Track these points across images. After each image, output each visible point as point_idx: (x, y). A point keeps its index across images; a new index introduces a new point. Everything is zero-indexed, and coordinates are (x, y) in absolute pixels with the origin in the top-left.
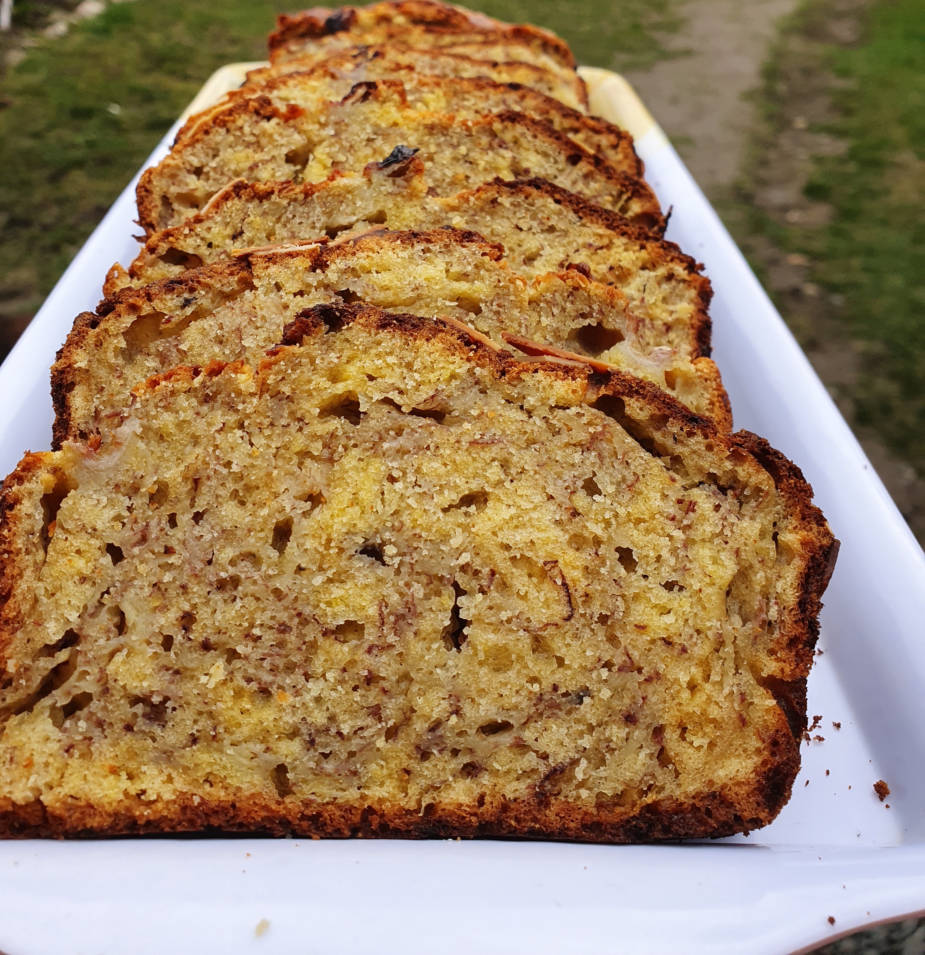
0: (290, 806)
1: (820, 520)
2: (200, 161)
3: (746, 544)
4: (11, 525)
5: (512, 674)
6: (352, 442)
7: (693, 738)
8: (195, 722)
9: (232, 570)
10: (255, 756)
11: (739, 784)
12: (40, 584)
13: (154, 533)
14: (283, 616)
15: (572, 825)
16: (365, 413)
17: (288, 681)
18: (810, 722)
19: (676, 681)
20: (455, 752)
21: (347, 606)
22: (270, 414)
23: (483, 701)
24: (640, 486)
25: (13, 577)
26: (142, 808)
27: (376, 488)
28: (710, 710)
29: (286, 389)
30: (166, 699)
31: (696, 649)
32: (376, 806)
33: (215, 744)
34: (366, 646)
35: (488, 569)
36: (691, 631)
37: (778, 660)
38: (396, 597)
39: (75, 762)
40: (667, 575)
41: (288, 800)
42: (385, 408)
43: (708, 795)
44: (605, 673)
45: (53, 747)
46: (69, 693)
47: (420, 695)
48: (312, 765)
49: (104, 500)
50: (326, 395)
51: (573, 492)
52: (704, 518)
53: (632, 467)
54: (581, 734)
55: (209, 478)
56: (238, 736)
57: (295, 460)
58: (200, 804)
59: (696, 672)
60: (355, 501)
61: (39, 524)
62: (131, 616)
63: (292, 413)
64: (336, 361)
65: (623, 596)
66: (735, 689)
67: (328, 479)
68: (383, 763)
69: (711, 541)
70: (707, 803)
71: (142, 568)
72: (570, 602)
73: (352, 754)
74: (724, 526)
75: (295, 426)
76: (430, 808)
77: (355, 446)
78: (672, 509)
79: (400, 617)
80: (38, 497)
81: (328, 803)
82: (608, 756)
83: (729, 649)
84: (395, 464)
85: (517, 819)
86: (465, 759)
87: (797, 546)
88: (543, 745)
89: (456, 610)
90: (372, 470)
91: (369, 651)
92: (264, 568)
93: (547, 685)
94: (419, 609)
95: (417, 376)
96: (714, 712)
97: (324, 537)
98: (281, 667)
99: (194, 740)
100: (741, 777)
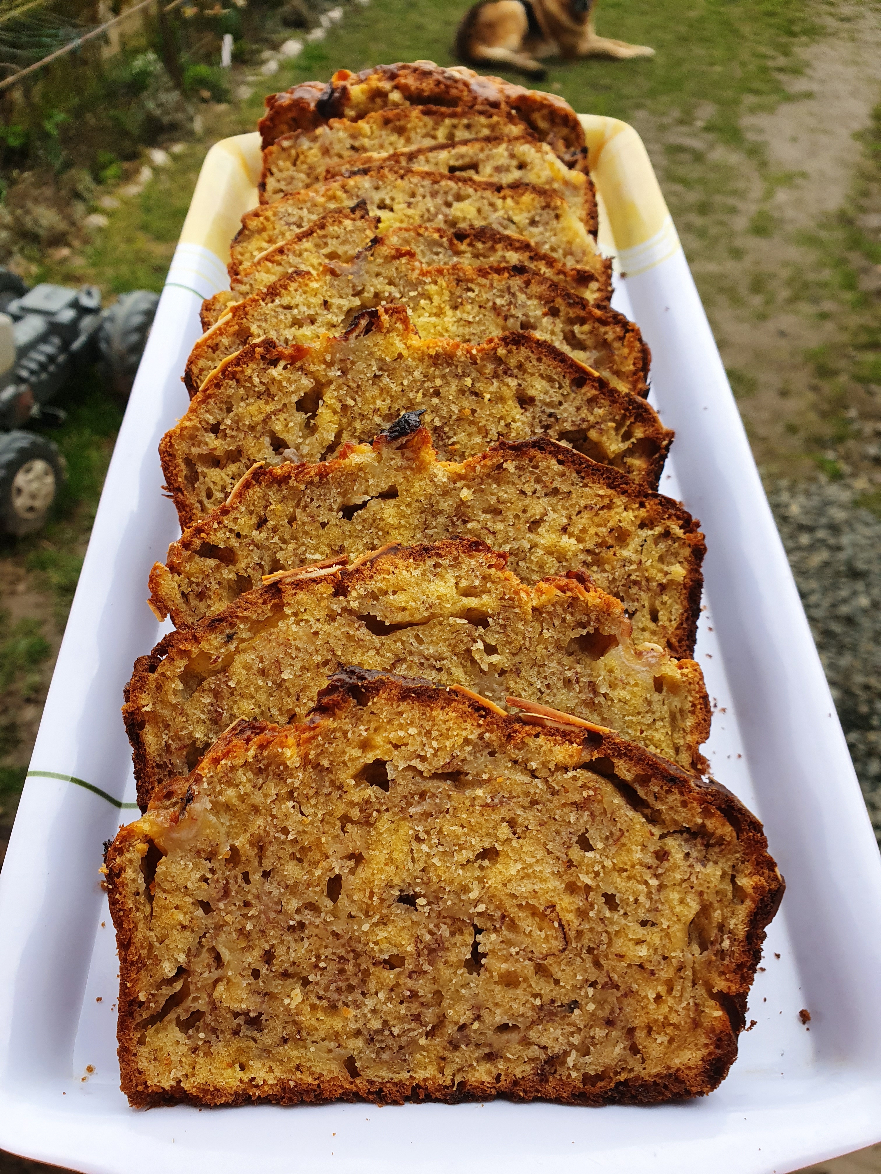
0: (360, 1086)
1: (771, 864)
2: (215, 418)
3: (708, 887)
4: (121, 889)
5: (519, 991)
6: (384, 807)
7: (657, 1036)
8: (284, 1028)
9: (297, 917)
10: (330, 1051)
11: (690, 1068)
12: (152, 933)
13: (233, 888)
14: (342, 952)
15: (565, 1095)
16: (393, 780)
17: (350, 998)
18: (748, 1024)
19: (646, 996)
20: (478, 1046)
21: (390, 943)
22: (313, 785)
23: (498, 1011)
24: (624, 840)
25: (130, 929)
26: (254, 1089)
27: (406, 849)
28: (670, 1017)
29: (326, 763)
30: (260, 1014)
31: (662, 973)
32: (422, 1084)
33: (301, 1043)
34: (407, 973)
35: (499, 913)
36: (659, 958)
37: (727, 980)
38: (427, 937)
39: (201, 1060)
40: (642, 914)
41: (358, 1081)
42: (410, 774)
43: (666, 1075)
44: (591, 991)
45: (183, 1049)
46: (187, 1011)
47: (450, 1008)
48: (373, 1056)
49: (191, 865)
50: (360, 764)
51: (569, 847)
52: (676, 867)
53: (619, 824)
54: (572, 1034)
55: (270, 843)
56: (316, 1037)
57: (338, 824)
58: (295, 1086)
59: (662, 989)
60: (391, 861)
61: (143, 887)
62: (226, 955)
63: (332, 783)
64: (365, 734)
65: (606, 932)
66: (691, 1001)
67: (366, 842)
68: (425, 1054)
69: (680, 885)
70: (664, 1080)
71: (228, 918)
72: (565, 938)
73: (401, 1048)
74: (691, 874)
75: (336, 794)
76: (462, 1084)
77: (387, 810)
78: (650, 860)
79: (432, 951)
80: (137, 863)
81: (387, 1082)
82: (592, 1048)
83: (689, 973)
84: (420, 828)
85: (525, 1091)
86: (487, 1050)
87: (750, 891)
88: (543, 1041)
89: (476, 945)
90: (402, 832)
91: (410, 977)
92: (323, 915)
93: (546, 999)
94: (447, 944)
95: (435, 744)
96: (674, 1019)
97: (368, 891)
98: (344, 988)
99: (285, 1041)
100: (691, 1064)
